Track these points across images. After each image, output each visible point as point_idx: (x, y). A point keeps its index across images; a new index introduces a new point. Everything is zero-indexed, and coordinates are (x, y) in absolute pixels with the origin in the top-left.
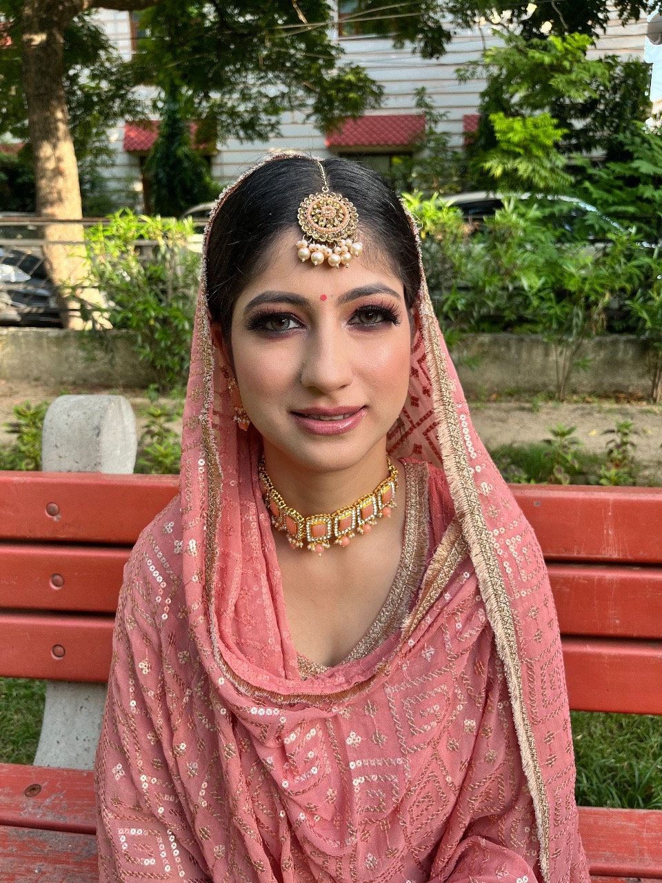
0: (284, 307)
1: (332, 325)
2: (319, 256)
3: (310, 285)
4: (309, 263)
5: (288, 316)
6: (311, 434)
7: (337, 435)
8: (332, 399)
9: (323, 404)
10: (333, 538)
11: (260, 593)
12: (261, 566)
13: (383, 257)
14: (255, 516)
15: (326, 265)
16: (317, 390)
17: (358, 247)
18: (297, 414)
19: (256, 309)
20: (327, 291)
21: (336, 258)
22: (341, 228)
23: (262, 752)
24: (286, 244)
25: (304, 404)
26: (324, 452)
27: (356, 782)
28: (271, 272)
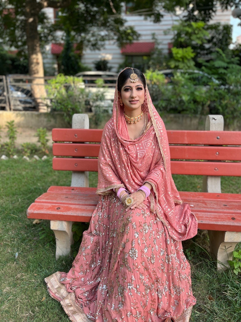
0: (128, 88)
1: (134, 90)
2: (133, 81)
3: (132, 85)
4: (132, 82)
5: (129, 89)
6: (132, 104)
7: (135, 104)
8: (135, 99)
9: (133, 100)
10: (134, 121)
11: (124, 128)
12: (124, 125)
13: (140, 81)
14: (123, 119)
15: (134, 82)
16: (133, 98)
17: (138, 80)
18: (130, 101)
19: (125, 88)
20: (134, 85)
21: (135, 81)
22: (136, 78)
23: (125, 148)
24: (129, 80)
25: (131, 100)
26: (134, 106)
27: (138, 153)
28: (127, 83)
